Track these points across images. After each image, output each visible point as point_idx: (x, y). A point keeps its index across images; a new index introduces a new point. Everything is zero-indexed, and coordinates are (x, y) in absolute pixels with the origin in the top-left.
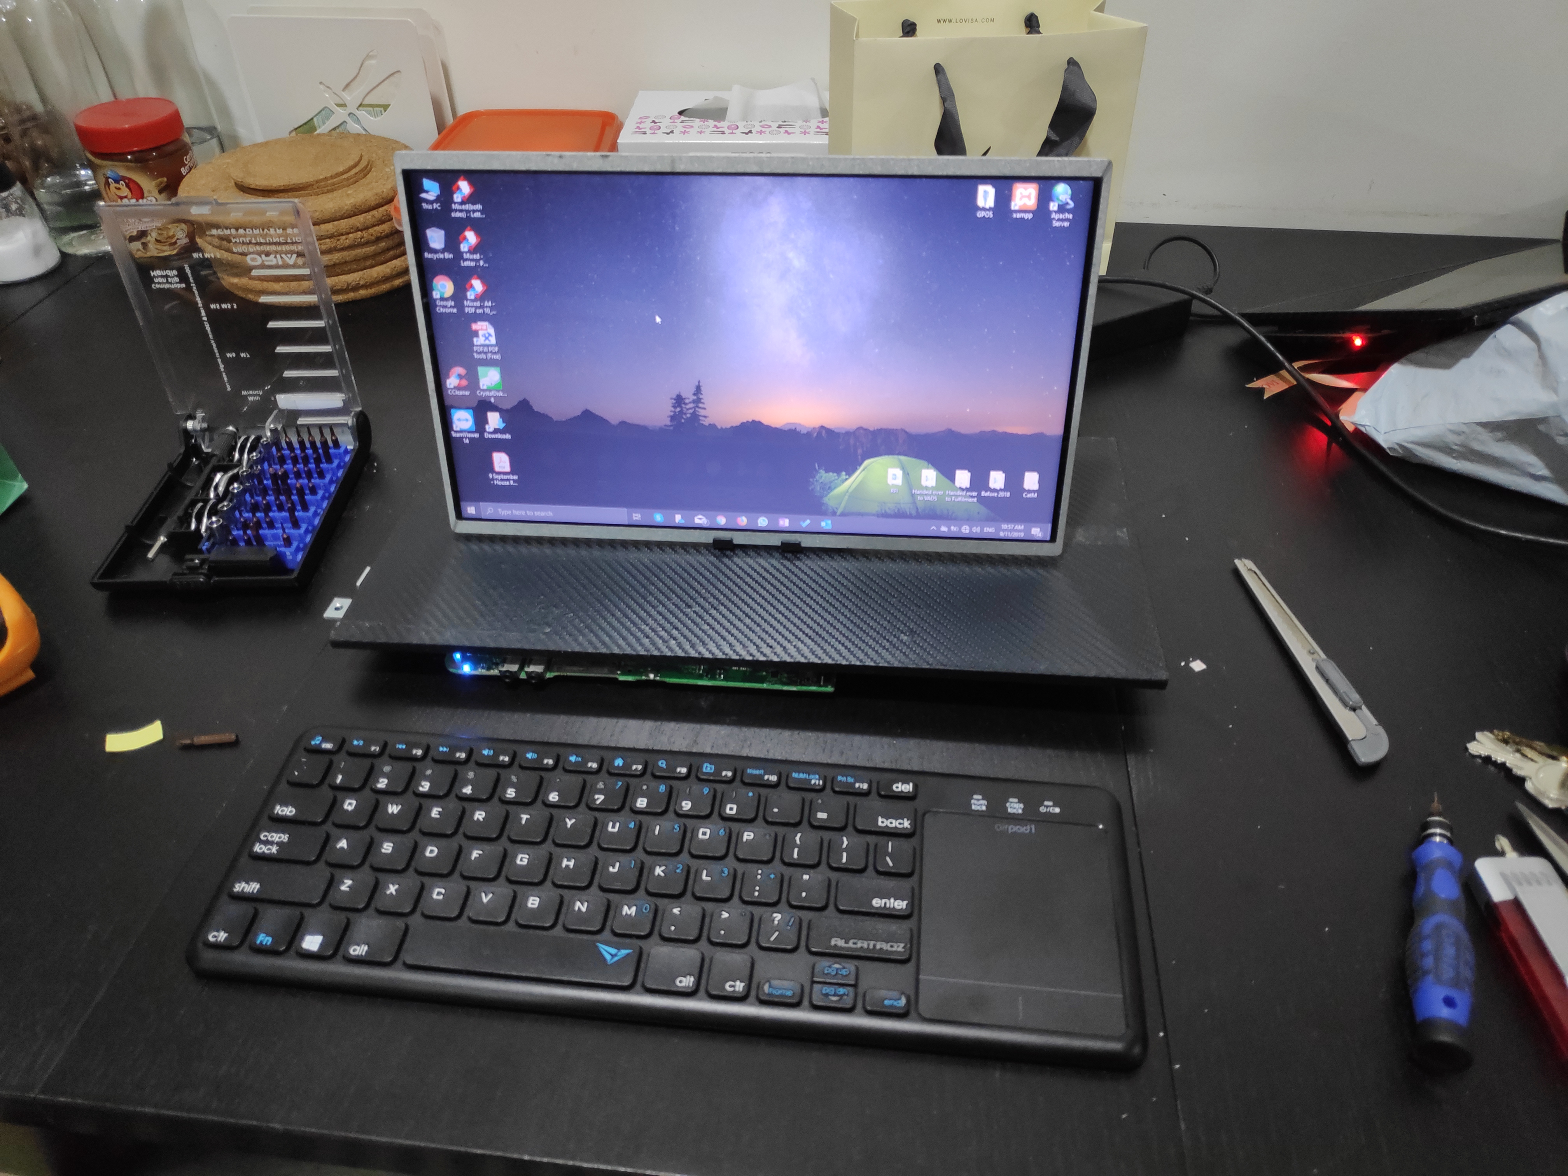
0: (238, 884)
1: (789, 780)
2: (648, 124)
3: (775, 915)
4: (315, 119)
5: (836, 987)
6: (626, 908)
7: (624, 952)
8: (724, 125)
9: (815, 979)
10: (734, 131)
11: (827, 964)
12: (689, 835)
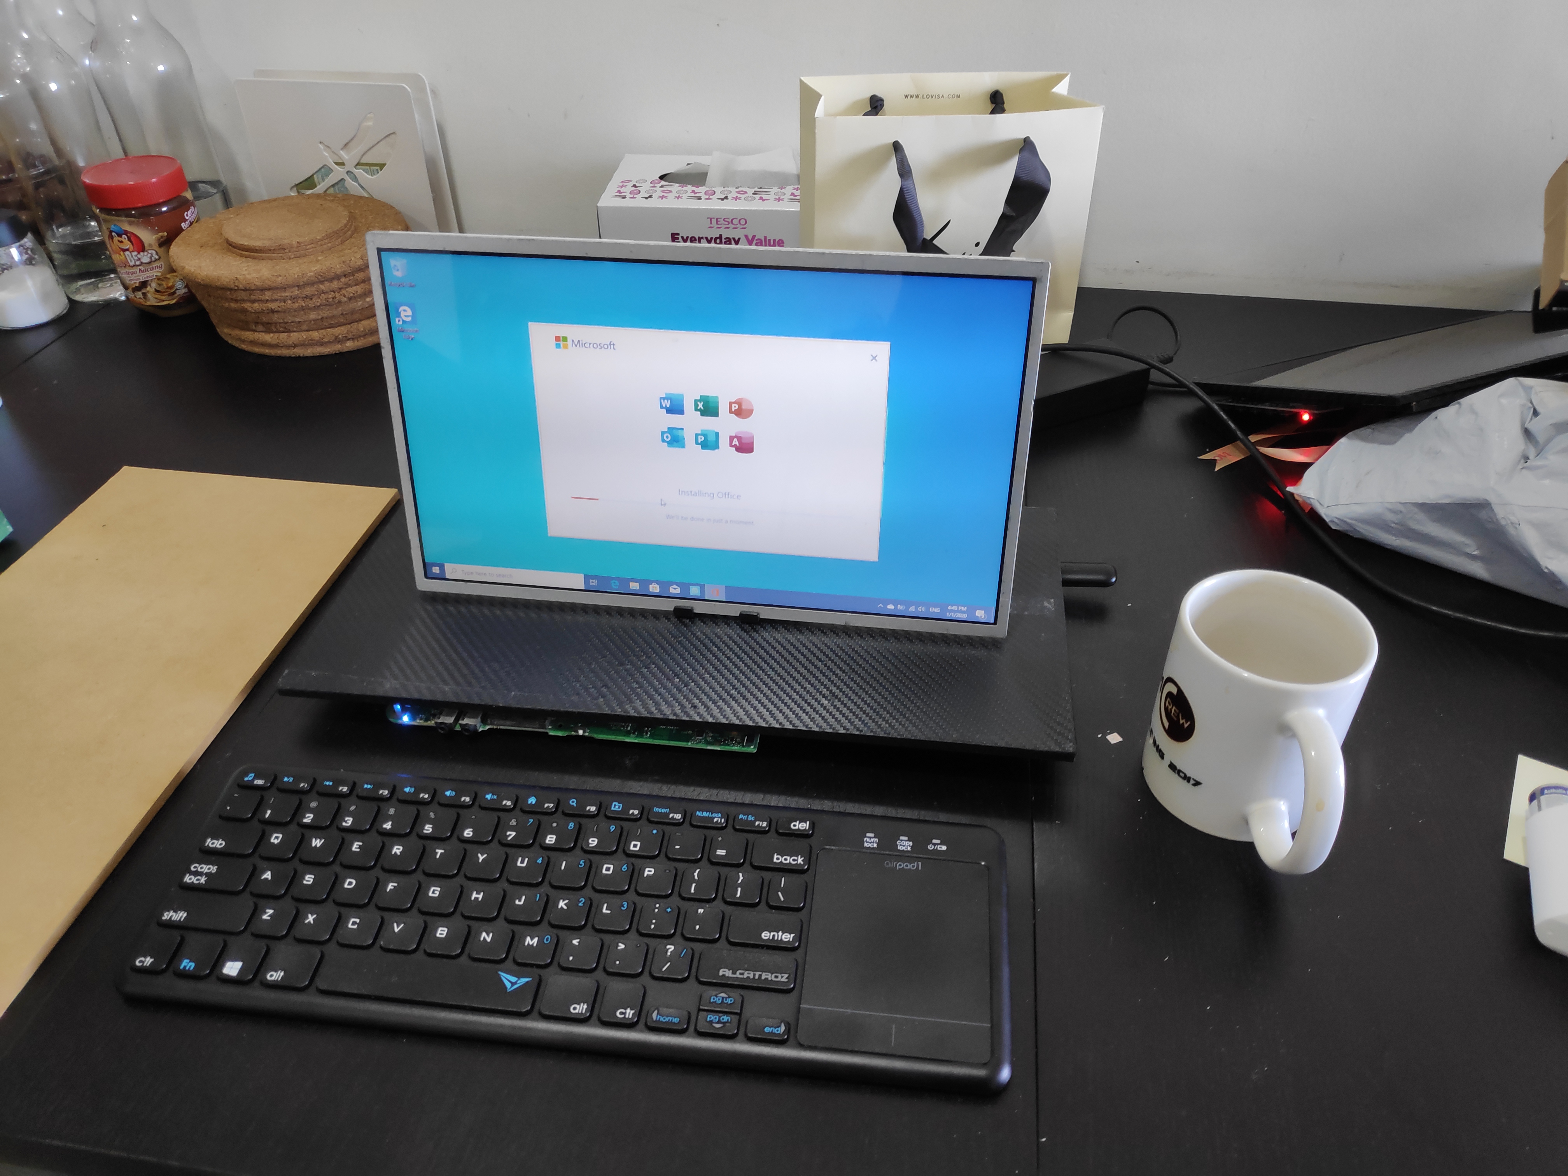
0: (167, 913)
1: (693, 818)
2: (629, 188)
3: (668, 947)
4: (315, 176)
5: (720, 1015)
6: (528, 939)
7: (524, 980)
8: (702, 190)
9: (701, 1007)
10: (711, 197)
11: (714, 993)
12: (593, 870)
